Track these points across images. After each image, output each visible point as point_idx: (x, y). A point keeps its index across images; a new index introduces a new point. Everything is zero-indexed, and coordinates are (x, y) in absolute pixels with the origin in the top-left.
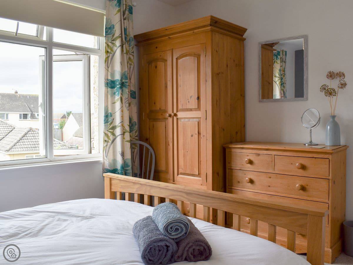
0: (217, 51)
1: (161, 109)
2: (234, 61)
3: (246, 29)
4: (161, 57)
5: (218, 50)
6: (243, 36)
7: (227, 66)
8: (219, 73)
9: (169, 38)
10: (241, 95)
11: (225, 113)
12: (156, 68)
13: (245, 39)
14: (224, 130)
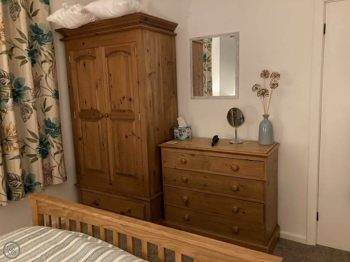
0: (148, 51)
1: (93, 109)
2: (166, 58)
3: (177, 25)
4: (89, 54)
5: (149, 49)
6: (174, 31)
7: (159, 64)
8: (151, 73)
9: (96, 34)
10: (174, 93)
11: (159, 113)
12: (84, 66)
13: (176, 35)
14: (158, 130)
